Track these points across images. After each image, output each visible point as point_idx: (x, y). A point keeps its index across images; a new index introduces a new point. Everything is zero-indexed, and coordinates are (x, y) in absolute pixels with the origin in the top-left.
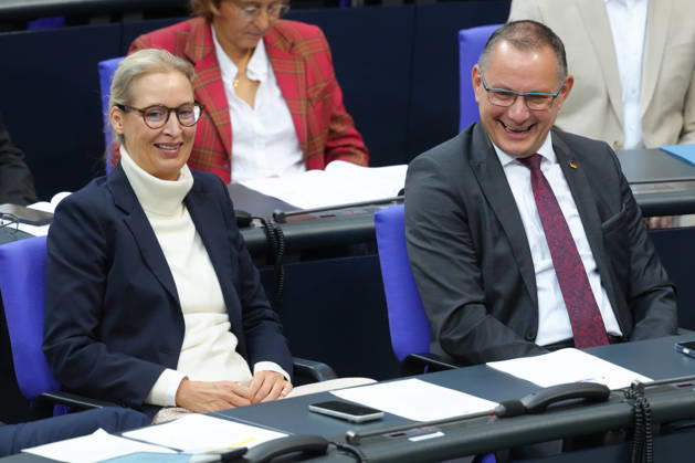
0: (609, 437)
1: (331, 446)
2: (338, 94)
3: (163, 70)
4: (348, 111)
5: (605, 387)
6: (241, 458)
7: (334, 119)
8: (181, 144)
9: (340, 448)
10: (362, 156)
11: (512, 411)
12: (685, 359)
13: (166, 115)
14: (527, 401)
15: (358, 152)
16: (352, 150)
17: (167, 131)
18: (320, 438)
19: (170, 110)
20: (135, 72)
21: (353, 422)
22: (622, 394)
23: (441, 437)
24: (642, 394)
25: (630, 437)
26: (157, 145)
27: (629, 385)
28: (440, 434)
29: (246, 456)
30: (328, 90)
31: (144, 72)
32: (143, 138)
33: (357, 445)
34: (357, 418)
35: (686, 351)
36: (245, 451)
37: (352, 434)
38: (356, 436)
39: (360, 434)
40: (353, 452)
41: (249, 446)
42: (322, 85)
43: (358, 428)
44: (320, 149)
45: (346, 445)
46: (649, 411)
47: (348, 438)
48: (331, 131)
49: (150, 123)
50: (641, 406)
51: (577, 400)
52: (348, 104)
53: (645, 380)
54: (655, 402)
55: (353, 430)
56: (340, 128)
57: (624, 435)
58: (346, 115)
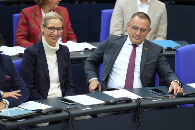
0: (131, 111)
1: (63, 110)
2: (70, 24)
3: (55, 18)
4: (72, 28)
5: (131, 99)
6: (41, 112)
7: (69, 30)
8: (57, 37)
9: (65, 111)
10: (75, 40)
11: (108, 104)
12: (151, 93)
13: (54, 29)
14: (111, 101)
15: (74, 39)
16: (73, 38)
17: (54, 34)
18: (60, 108)
19: (55, 29)
20: (49, 17)
21: (69, 105)
22: (135, 101)
23: (90, 109)
24: (140, 101)
25: (136, 111)
26: (51, 36)
27: (137, 98)
28: (90, 108)
29: (42, 112)
30: (68, 23)
31: (51, 18)
32: (48, 34)
33: (69, 110)
34: (70, 103)
35: (151, 91)
36: (42, 110)
37: (68, 107)
38: (69, 108)
39: (70, 107)
40: (69, 112)
41: (43, 109)
42: (67, 22)
43: (70, 106)
44: (66, 37)
45: (67, 110)
46: (141, 105)
47: (67, 108)
48: (68, 33)
49: (50, 31)
50: (139, 104)
51: (124, 102)
52: (72, 27)
53: (141, 97)
54: (143, 103)
55: (68, 106)
56: (70, 32)
57: (135, 111)
58: (72, 29)
